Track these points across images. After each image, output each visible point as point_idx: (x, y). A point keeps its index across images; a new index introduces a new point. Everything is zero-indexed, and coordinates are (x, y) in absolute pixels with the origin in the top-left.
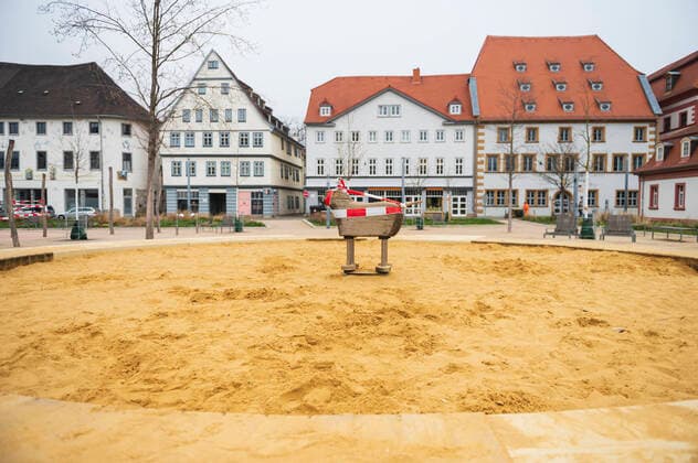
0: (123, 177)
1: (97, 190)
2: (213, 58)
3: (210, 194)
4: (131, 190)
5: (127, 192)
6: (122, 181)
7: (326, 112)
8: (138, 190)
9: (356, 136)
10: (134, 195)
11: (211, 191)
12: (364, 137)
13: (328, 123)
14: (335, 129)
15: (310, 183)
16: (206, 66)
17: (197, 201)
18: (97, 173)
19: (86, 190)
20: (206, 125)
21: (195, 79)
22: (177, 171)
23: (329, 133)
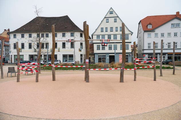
0: (80, 50)
1: (73, 55)
2: (111, 10)
3: (109, 56)
4: (82, 55)
5: (81, 55)
6: (80, 52)
7: (150, 27)
8: (84, 55)
9: (163, 35)
10: (83, 56)
11: (110, 55)
12: (166, 35)
13: (152, 30)
14: (155, 32)
15: (145, 52)
16: (109, 13)
17: (105, 58)
18: (73, 49)
19: (69, 55)
20: (109, 33)
21: (105, 18)
22: (98, 48)
23: (153, 34)
